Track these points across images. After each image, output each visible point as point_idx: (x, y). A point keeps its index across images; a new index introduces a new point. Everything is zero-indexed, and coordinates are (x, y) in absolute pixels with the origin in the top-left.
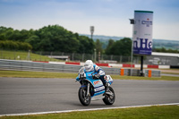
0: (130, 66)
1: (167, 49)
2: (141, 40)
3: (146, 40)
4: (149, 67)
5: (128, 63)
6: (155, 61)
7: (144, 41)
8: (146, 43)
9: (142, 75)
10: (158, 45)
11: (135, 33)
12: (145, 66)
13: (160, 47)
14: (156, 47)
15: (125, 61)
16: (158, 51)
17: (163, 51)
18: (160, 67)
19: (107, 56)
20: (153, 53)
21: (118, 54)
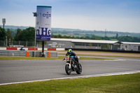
0: (33, 49)
1: (63, 35)
2: (43, 29)
3: (46, 29)
4: (48, 49)
5: (32, 47)
6: (53, 45)
7: (44, 30)
8: (46, 31)
9: (43, 56)
10: (56, 32)
11: (37, 23)
12: (45, 49)
13: (57, 34)
14: (54, 34)
15: (30, 45)
16: (56, 37)
17: (60, 37)
18: (57, 49)
19: (16, 42)
20: (52, 39)
21: (24, 40)
